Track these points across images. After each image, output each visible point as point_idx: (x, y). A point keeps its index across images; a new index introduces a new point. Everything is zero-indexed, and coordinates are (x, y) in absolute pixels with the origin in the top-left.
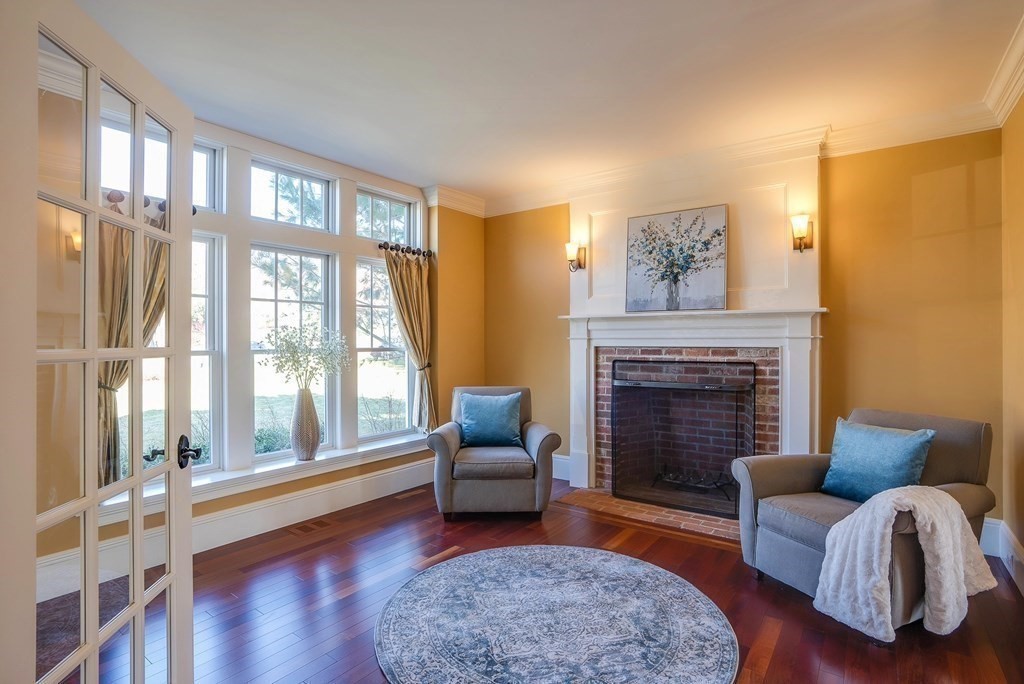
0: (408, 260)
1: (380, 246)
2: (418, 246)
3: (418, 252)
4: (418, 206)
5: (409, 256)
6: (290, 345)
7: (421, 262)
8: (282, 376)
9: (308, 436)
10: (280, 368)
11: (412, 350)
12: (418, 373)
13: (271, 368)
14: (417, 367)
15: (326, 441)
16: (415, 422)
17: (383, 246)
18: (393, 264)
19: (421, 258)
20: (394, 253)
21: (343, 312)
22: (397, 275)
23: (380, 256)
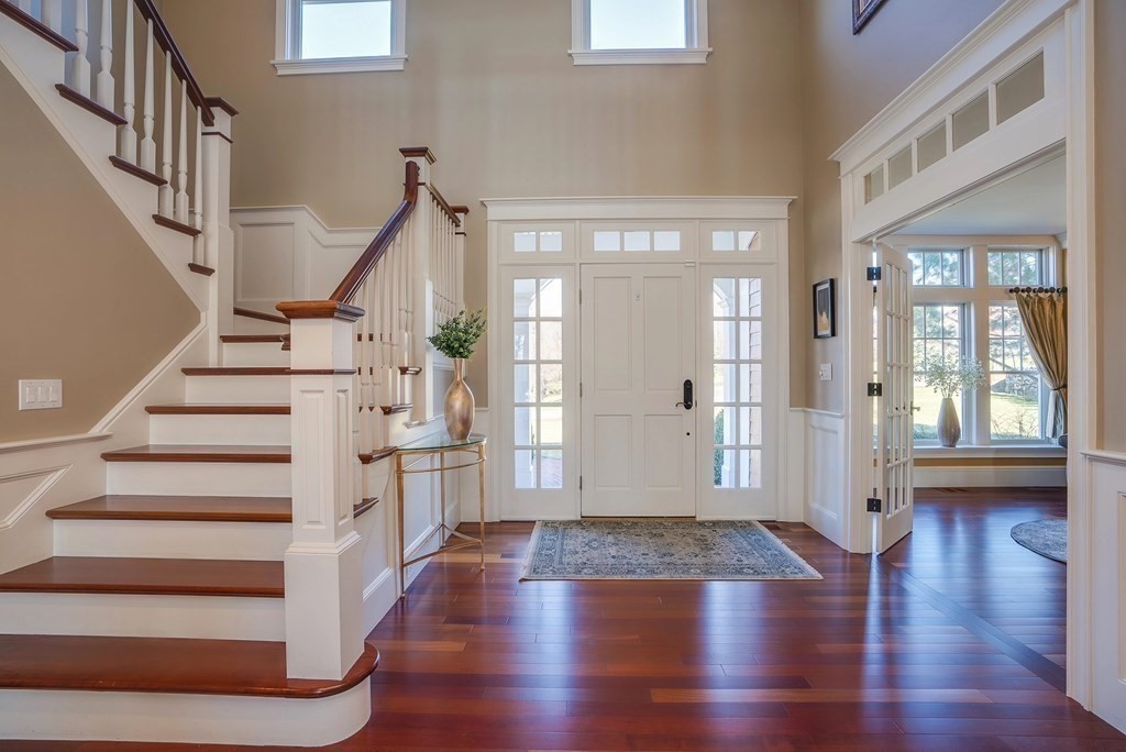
0: (1040, 299)
1: (1011, 291)
2: (1052, 284)
3: (1052, 290)
4: (1051, 250)
5: (1041, 295)
6: (937, 367)
7: (1055, 299)
8: (932, 388)
9: (950, 431)
10: (930, 383)
11: (1045, 373)
12: (1052, 393)
13: (923, 383)
14: (1050, 387)
15: (961, 438)
16: (1049, 434)
17: (1016, 290)
18: (1023, 304)
19: (1055, 295)
20: (1025, 295)
21: (980, 343)
22: (1028, 312)
23: (1011, 299)
